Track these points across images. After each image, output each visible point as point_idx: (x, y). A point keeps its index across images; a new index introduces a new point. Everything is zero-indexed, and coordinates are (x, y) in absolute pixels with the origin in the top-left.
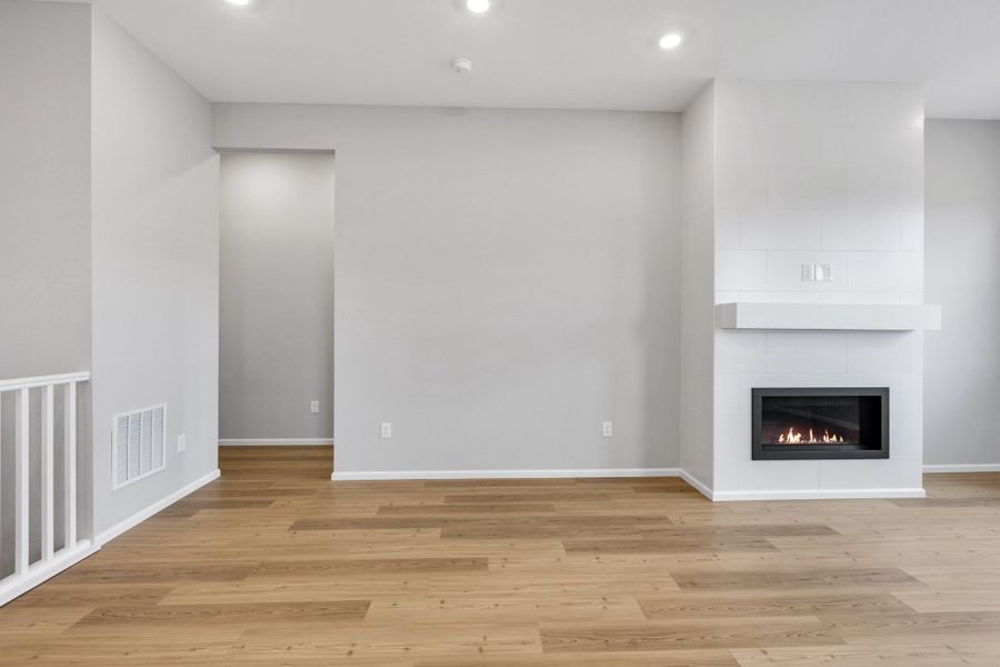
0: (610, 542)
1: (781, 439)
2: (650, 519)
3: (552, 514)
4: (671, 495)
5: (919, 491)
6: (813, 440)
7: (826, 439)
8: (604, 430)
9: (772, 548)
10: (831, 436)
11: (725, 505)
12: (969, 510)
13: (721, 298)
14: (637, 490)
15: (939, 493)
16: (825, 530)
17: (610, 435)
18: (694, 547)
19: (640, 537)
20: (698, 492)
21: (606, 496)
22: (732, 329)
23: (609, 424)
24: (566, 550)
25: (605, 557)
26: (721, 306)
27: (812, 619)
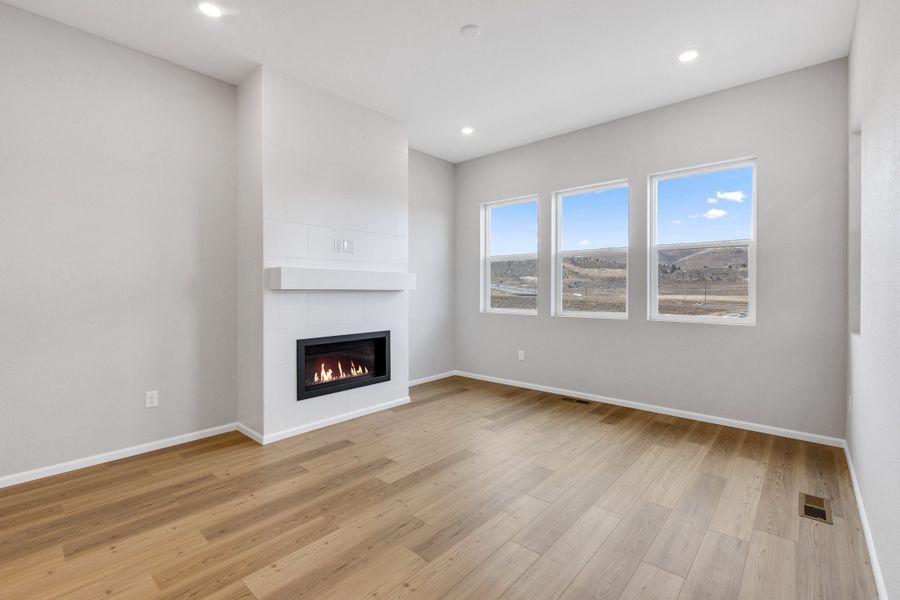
0: (135, 523)
1: (316, 379)
2: (193, 482)
3: (62, 516)
4: (220, 451)
5: (407, 399)
6: (343, 376)
7: (354, 372)
8: (148, 401)
9: (304, 470)
10: (357, 369)
11: (273, 446)
12: (429, 405)
13: (269, 263)
14: (185, 456)
15: (418, 398)
16: (347, 443)
17: (156, 404)
18: (233, 494)
19: (175, 505)
20: (251, 440)
21: (145, 472)
22: (278, 291)
23: (155, 393)
24: (66, 556)
25: (120, 545)
26: (270, 269)
27: (321, 518)
